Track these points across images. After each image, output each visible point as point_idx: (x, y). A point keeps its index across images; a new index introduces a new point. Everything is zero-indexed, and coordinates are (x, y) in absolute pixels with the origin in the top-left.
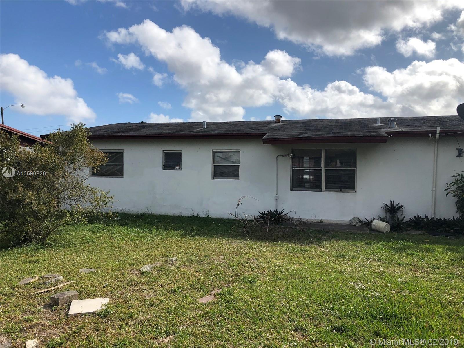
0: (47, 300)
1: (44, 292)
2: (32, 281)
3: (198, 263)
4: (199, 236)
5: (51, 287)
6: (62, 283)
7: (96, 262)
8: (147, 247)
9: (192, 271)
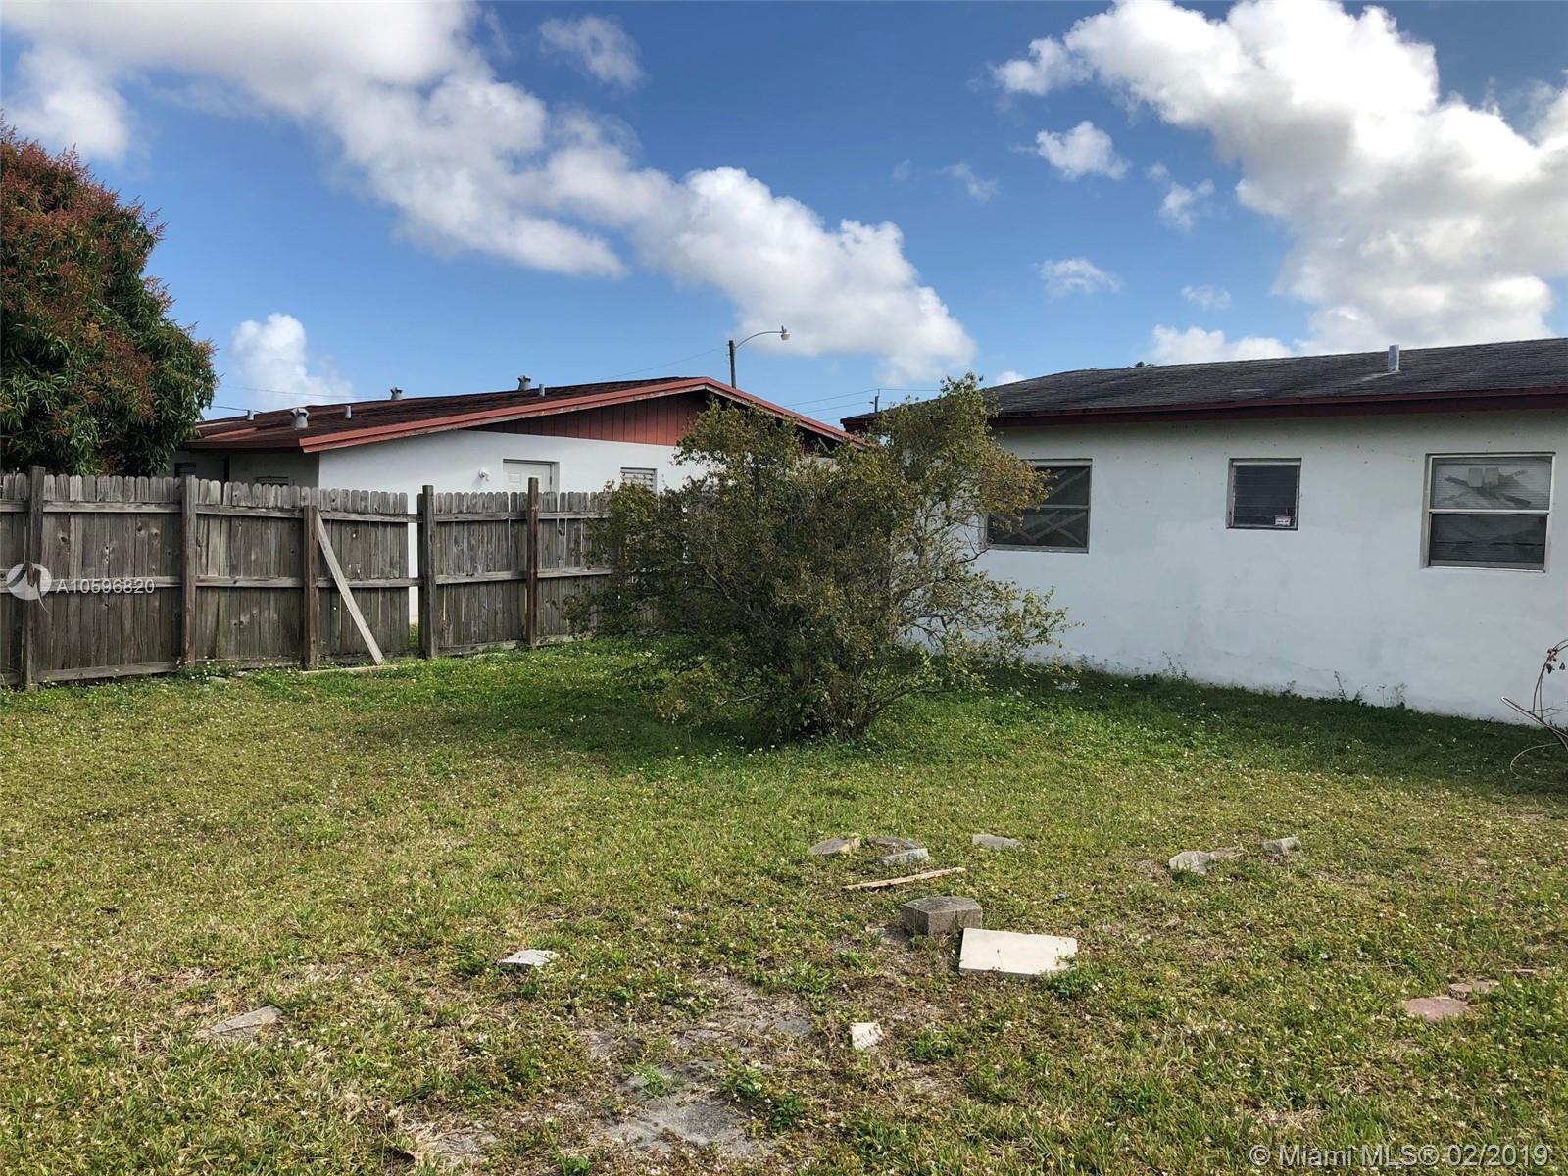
0: (892, 914)
1: (880, 887)
2: (845, 848)
3: (1385, 868)
4: (1375, 773)
5: (898, 877)
6: (927, 870)
7: (1020, 818)
8: (1181, 791)
9: (1361, 897)
